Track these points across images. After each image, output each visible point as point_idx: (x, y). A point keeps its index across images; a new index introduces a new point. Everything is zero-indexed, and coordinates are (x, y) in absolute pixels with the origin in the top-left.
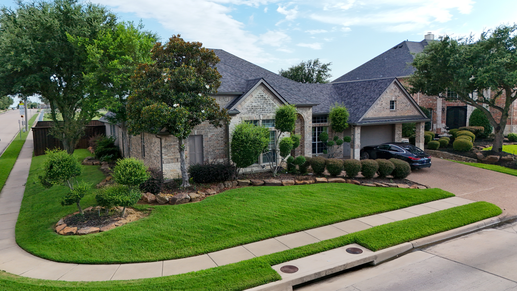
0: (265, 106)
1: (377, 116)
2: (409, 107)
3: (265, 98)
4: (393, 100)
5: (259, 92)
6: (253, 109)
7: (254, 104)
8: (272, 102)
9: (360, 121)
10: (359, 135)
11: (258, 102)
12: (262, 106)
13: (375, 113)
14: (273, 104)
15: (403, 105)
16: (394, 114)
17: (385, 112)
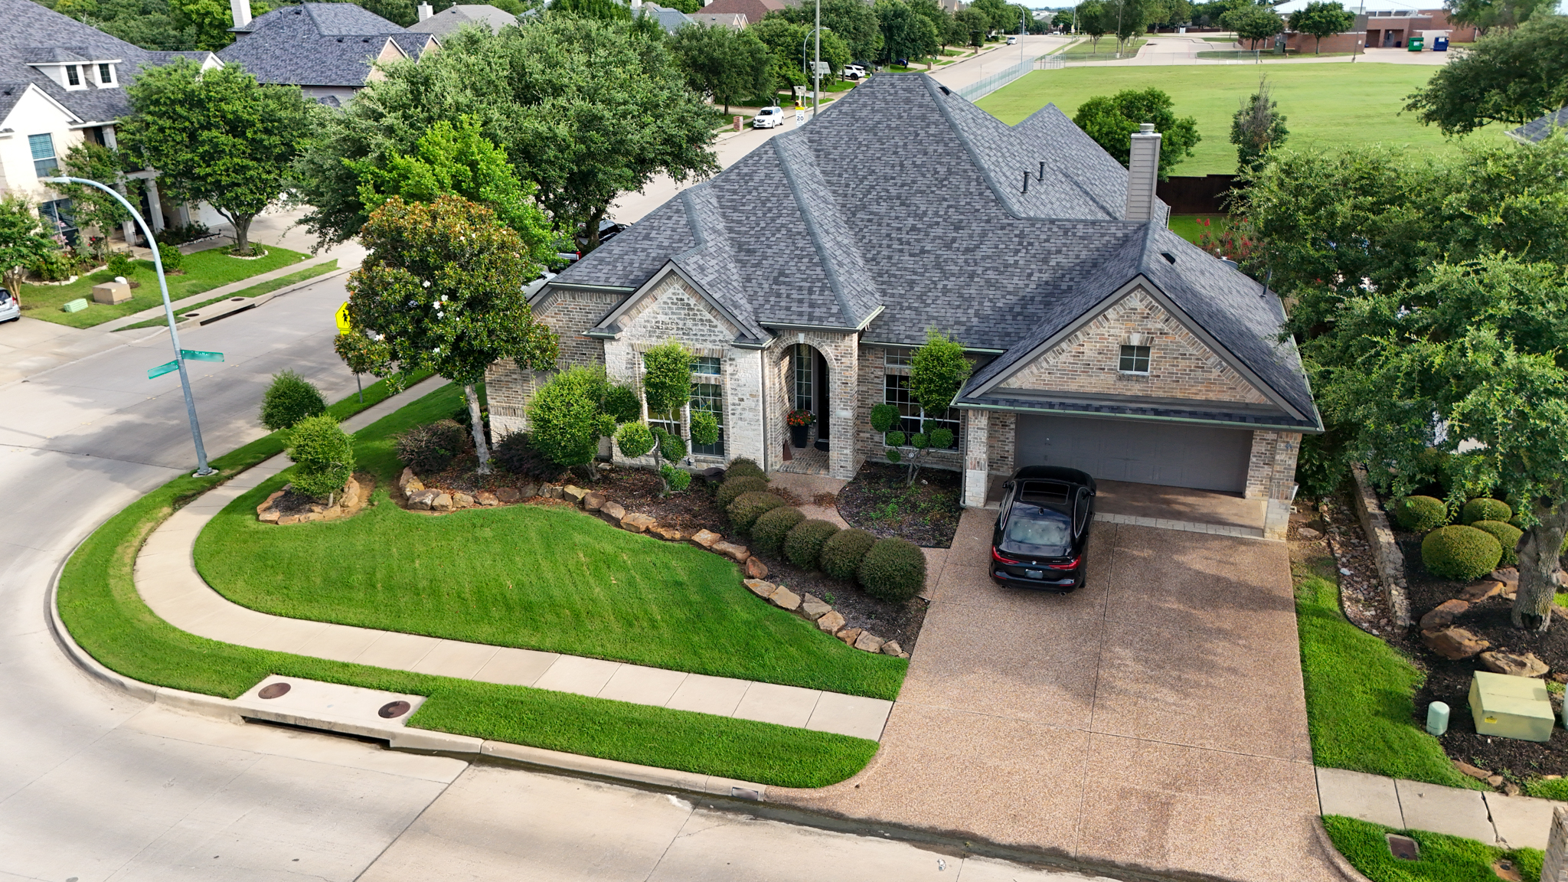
0: (690, 323)
1: (1055, 388)
2: (1216, 372)
3: (688, 305)
4: (1136, 340)
5: (671, 290)
6: (659, 330)
7: (661, 318)
8: (709, 316)
9: (975, 395)
10: (983, 436)
11: (673, 313)
12: (681, 323)
13: (1046, 377)
14: (710, 321)
15: (1182, 364)
16: (1136, 389)
17: (1093, 380)
